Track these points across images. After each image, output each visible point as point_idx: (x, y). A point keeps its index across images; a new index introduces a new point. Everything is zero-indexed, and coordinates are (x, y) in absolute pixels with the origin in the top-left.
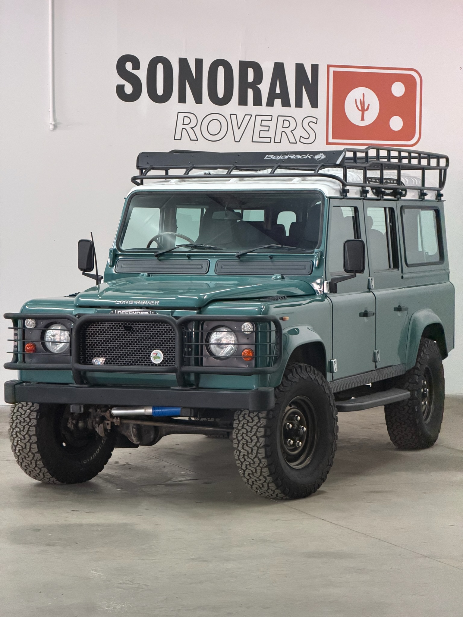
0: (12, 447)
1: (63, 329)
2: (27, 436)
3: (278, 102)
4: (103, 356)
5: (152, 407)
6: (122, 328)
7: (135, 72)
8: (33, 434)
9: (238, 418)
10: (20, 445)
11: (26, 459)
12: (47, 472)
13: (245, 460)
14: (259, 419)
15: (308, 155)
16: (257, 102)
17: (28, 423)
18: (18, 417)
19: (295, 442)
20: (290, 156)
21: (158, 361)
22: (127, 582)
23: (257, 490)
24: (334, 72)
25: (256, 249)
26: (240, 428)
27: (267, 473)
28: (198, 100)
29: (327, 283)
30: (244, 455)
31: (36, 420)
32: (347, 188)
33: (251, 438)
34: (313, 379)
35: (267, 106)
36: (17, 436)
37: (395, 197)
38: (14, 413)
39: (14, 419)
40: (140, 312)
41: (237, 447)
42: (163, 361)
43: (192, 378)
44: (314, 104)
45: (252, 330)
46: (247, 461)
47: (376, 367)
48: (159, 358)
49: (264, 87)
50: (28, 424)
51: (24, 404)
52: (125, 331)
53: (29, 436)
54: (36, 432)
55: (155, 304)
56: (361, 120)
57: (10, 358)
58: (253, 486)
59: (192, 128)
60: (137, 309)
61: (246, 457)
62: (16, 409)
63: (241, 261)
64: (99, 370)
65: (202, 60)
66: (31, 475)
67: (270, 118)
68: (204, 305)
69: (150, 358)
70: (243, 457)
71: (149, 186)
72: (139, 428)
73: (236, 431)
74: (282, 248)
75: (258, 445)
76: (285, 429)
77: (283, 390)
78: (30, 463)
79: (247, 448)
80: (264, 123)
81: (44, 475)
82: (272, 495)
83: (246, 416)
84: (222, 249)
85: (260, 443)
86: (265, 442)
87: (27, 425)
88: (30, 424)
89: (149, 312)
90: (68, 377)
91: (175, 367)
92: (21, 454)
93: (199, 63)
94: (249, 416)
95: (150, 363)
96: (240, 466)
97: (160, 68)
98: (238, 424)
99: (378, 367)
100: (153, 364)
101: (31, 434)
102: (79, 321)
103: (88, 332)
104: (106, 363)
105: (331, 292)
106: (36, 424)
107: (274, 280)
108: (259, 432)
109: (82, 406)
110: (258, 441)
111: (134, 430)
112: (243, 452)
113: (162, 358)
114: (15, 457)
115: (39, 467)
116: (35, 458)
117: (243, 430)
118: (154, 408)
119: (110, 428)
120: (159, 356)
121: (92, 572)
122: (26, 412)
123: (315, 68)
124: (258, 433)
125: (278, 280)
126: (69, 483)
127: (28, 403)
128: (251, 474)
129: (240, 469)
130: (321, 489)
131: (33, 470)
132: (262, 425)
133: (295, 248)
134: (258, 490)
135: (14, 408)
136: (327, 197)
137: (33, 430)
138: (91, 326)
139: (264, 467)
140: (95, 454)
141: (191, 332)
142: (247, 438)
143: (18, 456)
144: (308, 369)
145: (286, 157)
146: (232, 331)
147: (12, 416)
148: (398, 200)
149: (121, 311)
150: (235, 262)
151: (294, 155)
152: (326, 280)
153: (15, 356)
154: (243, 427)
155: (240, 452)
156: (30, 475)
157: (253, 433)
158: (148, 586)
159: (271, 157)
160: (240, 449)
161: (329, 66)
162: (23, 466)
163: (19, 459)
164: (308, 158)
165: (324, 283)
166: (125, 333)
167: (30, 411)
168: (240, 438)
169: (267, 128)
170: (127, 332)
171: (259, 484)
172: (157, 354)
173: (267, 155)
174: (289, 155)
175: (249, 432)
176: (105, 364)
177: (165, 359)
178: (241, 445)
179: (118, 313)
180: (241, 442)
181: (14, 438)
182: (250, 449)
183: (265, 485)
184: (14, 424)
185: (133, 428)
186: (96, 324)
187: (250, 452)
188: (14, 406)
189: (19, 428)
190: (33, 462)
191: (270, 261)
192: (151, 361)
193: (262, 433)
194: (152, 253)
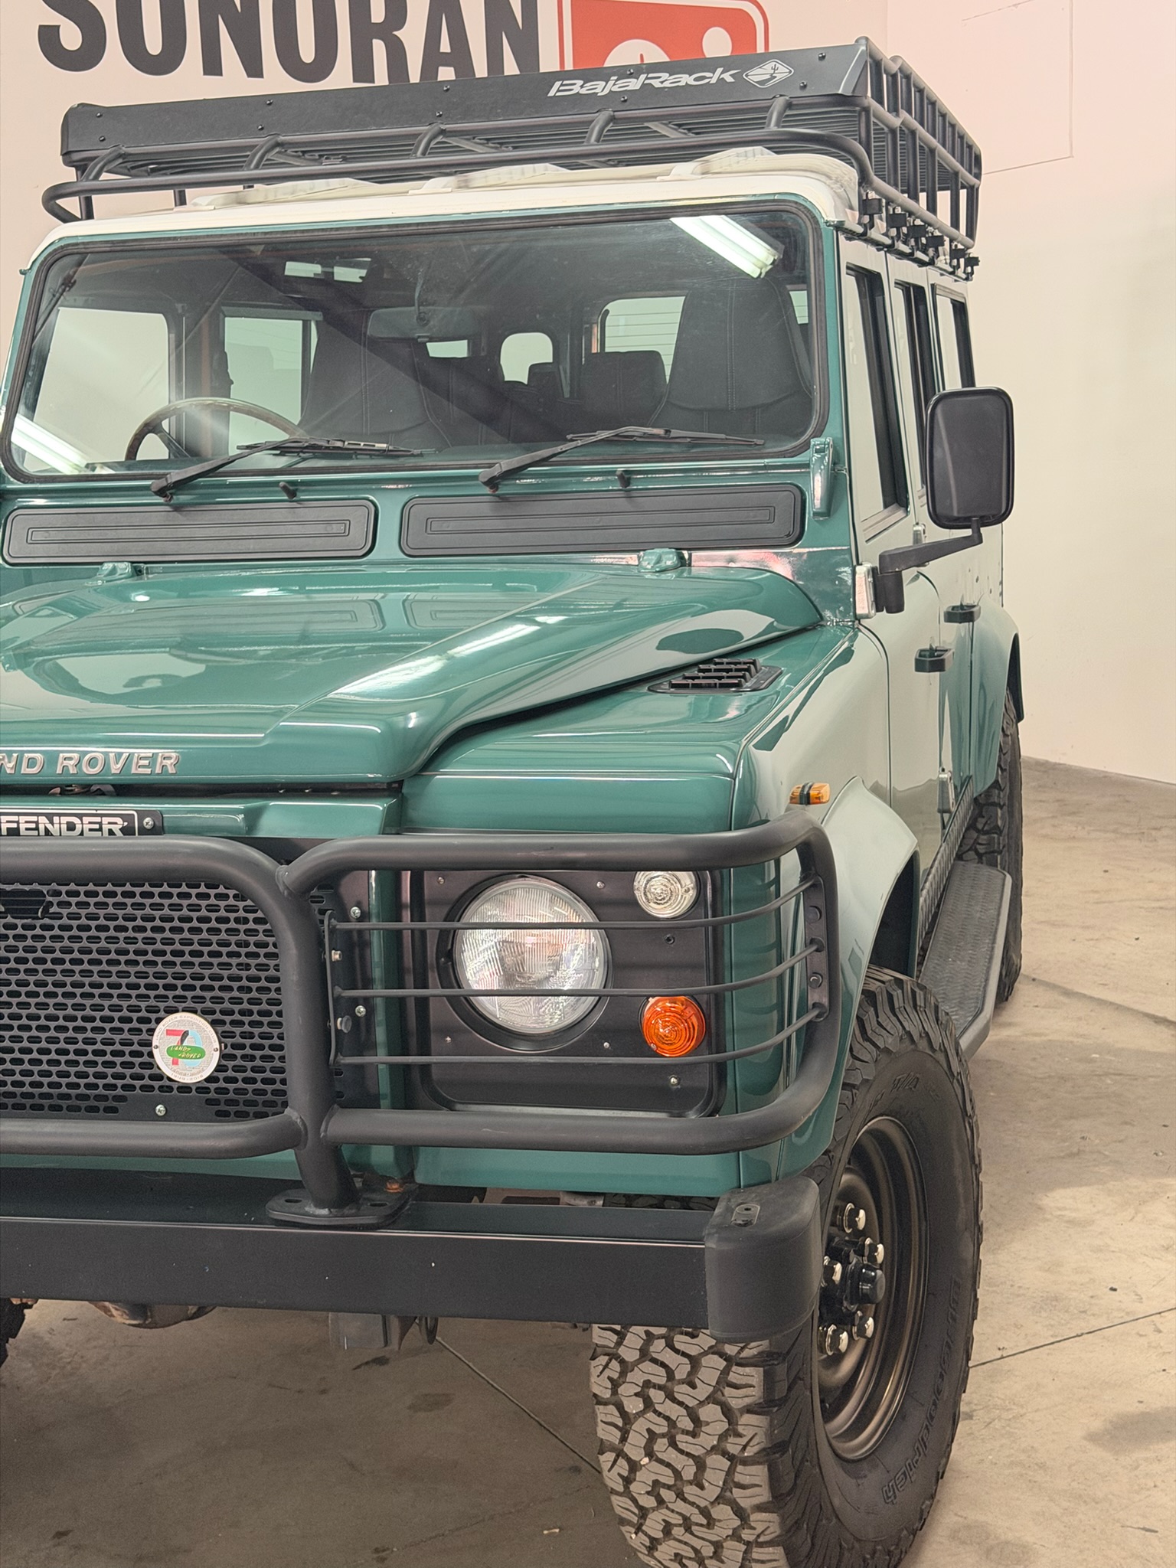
13: (661, 1503)
15: (720, 70)
20: (647, 78)
21: (192, 1072)
25: (562, 448)
29: (869, 570)
30: (658, 1484)
33: (692, 1412)
40: (80, 816)
41: (616, 1442)
42: (220, 1068)
46: (673, 1510)
48: (199, 1053)
55: (158, 770)
63: (503, 499)
69: (151, 1055)
71: (116, 222)
73: (606, 1366)
74: (666, 441)
75: (733, 1446)
79: (673, 1457)
84: (421, 455)
85: (744, 1441)
86: (770, 1435)
91: (292, 1123)
95: (152, 1077)
96: (633, 1519)
105: (878, 610)
108: (736, 1387)
110: (732, 1431)
112: (652, 1470)
113: (217, 1055)
117: (647, 1366)
120: (199, 1044)
124: (728, 1391)
125: (668, 577)
133: (723, 436)
136: (826, 223)
139: (765, 1545)
142: (673, 1410)
145: (634, 84)
150: (482, 505)
151: (665, 76)
152: (859, 564)
155: (634, 1466)
157: (703, 1390)
159: (576, 89)
160: (634, 1451)
164: (721, 80)
165: (858, 575)
168: (632, 1404)
170: (19, 922)
172: (185, 1034)
173: (558, 84)
174: (643, 77)
175: (682, 1382)
177: (233, 1057)
178: (637, 1438)
180: (640, 1426)
187: (688, 1473)
191: (621, 494)
192: (155, 1071)
193: (749, 1391)
194: (148, 483)
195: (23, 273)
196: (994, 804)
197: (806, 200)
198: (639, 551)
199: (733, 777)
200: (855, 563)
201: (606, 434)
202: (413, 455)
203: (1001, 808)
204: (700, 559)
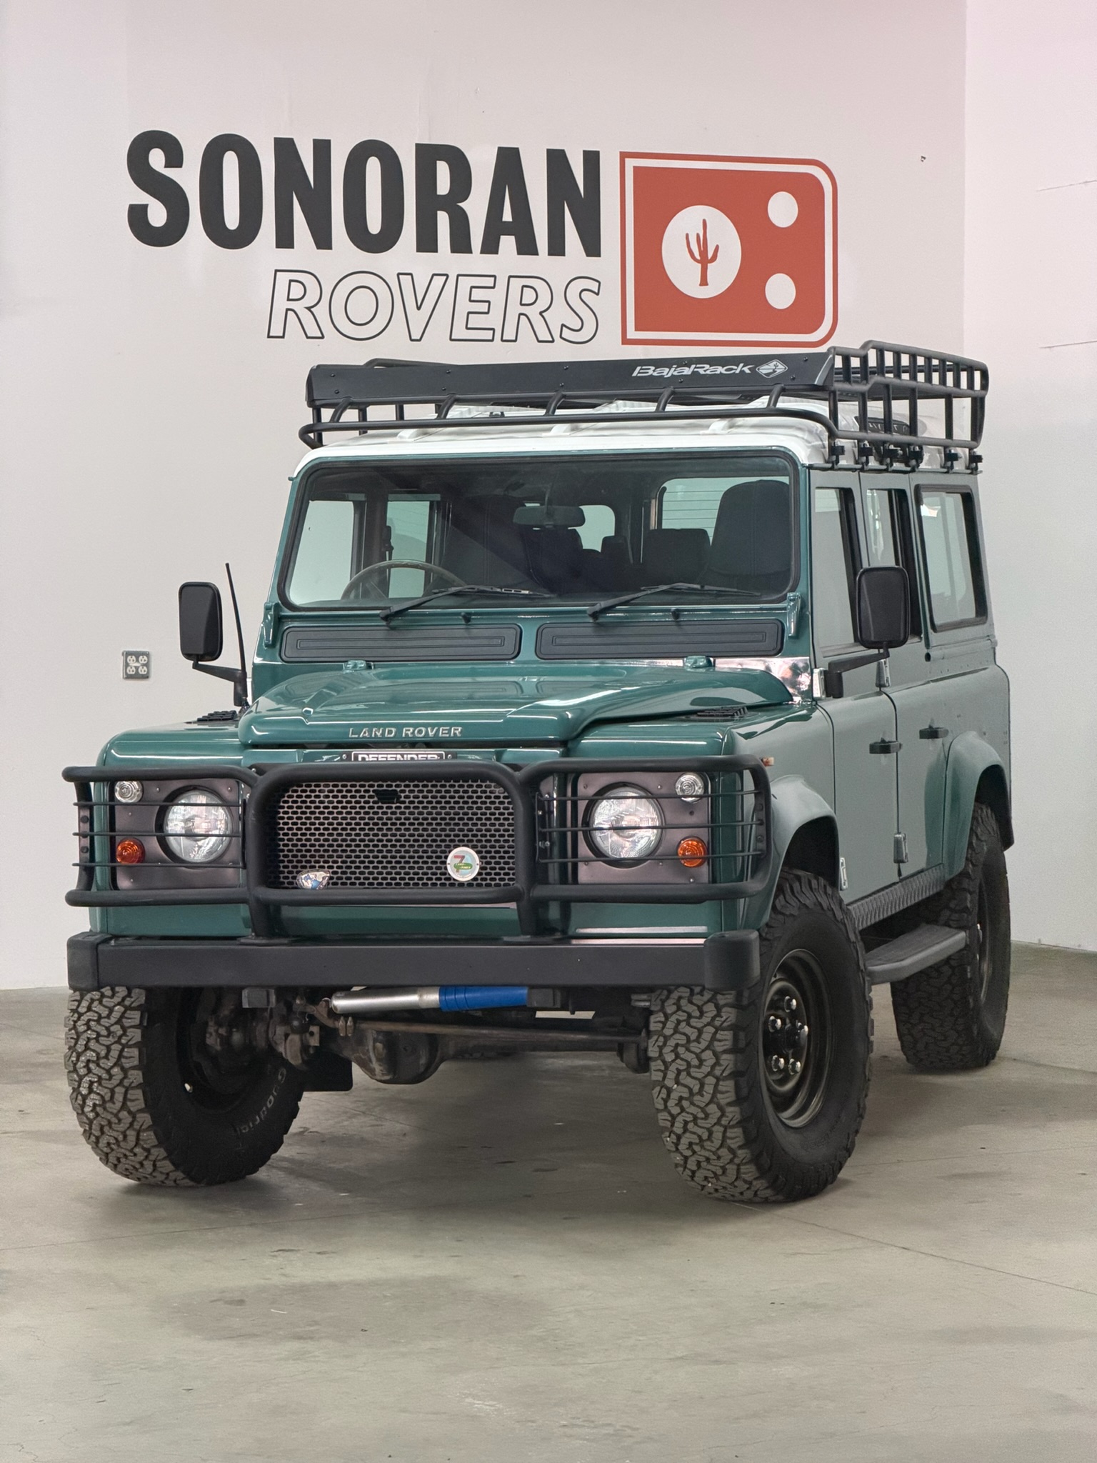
0: (74, 1099)
1: (214, 802)
2: (116, 1070)
3: (508, 243)
4: (323, 867)
5: (438, 988)
6: (370, 797)
7: (171, 173)
8: (131, 1064)
9: (662, 1010)
10: (98, 1094)
11: (111, 1127)
12: (164, 1159)
13: (683, 1110)
14: (719, 1008)
15: (741, 365)
16: (461, 243)
17: (120, 1038)
18: (92, 1023)
19: (787, 1062)
20: (696, 367)
21: (466, 876)
22: (578, 1422)
23: (705, 1183)
24: (636, 169)
25: (636, 595)
26: (668, 1032)
27: (737, 1139)
28: (323, 240)
29: (821, 672)
30: (681, 1098)
31: (139, 1031)
32: (840, 442)
33: (698, 1056)
34: (825, 906)
35: (483, 252)
36: (89, 1071)
37: (907, 465)
38: (80, 1015)
39: (81, 1028)
40: (417, 755)
41: (661, 1079)
42: (479, 874)
43: (554, 913)
44: (592, 247)
45: (700, 792)
46: (688, 1113)
47: (900, 873)
48: (469, 866)
49: (476, 207)
50: (118, 1042)
51: (107, 991)
52: (380, 804)
53: (123, 1069)
54: (140, 1060)
55: (452, 735)
56: (701, 285)
57: (72, 879)
58: (697, 1174)
59: (309, 309)
60: (403, 747)
61: (685, 1103)
62: (85, 1004)
63: (600, 625)
64: (314, 901)
65: (329, 141)
66: (120, 1166)
67: (490, 282)
68: (575, 733)
69: (446, 868)
70: (679, 1104)
71: (339, 447)
72: (391, 1042)
73: (657, 1041)
74: (701, 593)
75: (718, 1071)
76: (766, 1033)
77: (768, 936)
78: (121, 1138)
79: (689, 1081)
80: (477, 294)
81: (154, 1165)
82: (742, 1193)
83: (683, 1002)
84: (550, 598)
85: (723, 1068)
86: (735, 1064)
87: (115, 1042)
88: (123, 1041)
89: (441, 756)
90: (235, 921)
91: (517, 889)
92: (97, 1115)
93: (322, 149)
94: (690, 1002)
95: (446, 879)
96: (669, 1124)
97: (231, 162)
98: (664, 1024)
99: (905, 874)
100: (452, 881)
101: (127, 1066)
102: (263, 782)
103: (283, 807)
104: (332, 883)
105: (829, 695)
106: (139, 1039)
107: (692, 670)
108: (720, 1041)
109: (272, 992)
110: (717, 1063)
111: (379, 1045)
112: (678, 1091)
113: (478, 867)
114: (81, 1123)
115: (145, 1146)
116: (136, 1126)
117: (677, 1036)
118: (444, 990)
119: (317, 1044)
120: (470, 862)
121: (467, 1400)
122: (111, 1010)
123: (592, 159)
124: (716, 1043)
125: (701, 670)
126: (210, 1183)
127: (117, 989)
128: (697, 1144)
129: (667, 1134)
130: (842, 1175)
131: (128, 1153)
132: (725, 1024)
133: (735, 590)
134: (709, 1182)
135: (80, 1002)
136: (803, 465)
137: (132, 1055)
138: (290, 793)
139: (733, 1127)
140: (264, 1109)
141: (550, 801)
142: (689, 1056)
143: (91, 1122)
144: (814, 882)
145: (687, 371)
146: (648, 794)
147: (75, 1022)
148: (913, 471)
149: (368, 754)
150: (585, 628)
151: (707, 367)
152: (816, 667)
153: (84, 873)
154: (676, 1031)
155: (669, 1091)
156: (115, 1168)
157: (704, 1044)
158: (638, 1429)
159: (650, 372)
160: (669, 1083)
161: (624, 156)
162: (100, 1145)
163: (94, 1127)
164: (742, 372)
165: (814, 675)
166: (379, 808)
167: (123, 1009)
168: (669, 1057)
169: (484, 307)
170: (385, 806)
171: (713, 1169)
172: (463, 857)
173: (639, 368)
174: (693, 366)
175: (694, 1041)
176: (331, 886)
177: (486, 869)
178: (671, 1075)
179: (360, 759)
180: (673, 1068)
181: (81, 1078)
182: (698, 1082)
183: (731, 1169)
184: (82, 1042)
185: (375, 1041)
186: (304, 788)
187: (696, 1089)
188: (78, 998)
189: (94, 1051)
190: (132, 1135)
191: (674, 623)
192: (447, 876)
193: (727, 1043)
194: (378, 612)
195: (290, 479)
196: (964, 890)
197: (790, 451)
198: (683, 657)
199: (723, 739)
200: (813, 666)
201: (664, 587)
202: (545, 598)
203: (971, 893)
204: (720, 663)
